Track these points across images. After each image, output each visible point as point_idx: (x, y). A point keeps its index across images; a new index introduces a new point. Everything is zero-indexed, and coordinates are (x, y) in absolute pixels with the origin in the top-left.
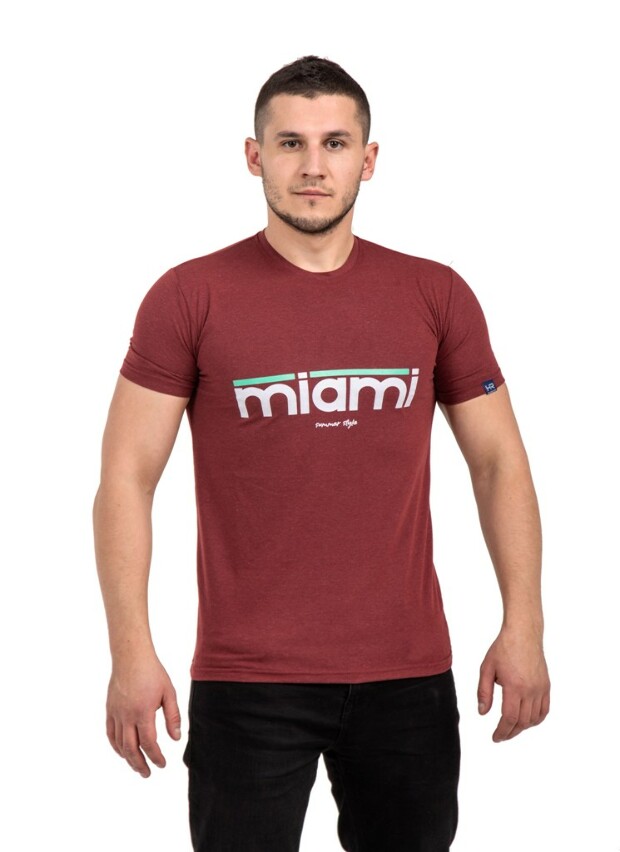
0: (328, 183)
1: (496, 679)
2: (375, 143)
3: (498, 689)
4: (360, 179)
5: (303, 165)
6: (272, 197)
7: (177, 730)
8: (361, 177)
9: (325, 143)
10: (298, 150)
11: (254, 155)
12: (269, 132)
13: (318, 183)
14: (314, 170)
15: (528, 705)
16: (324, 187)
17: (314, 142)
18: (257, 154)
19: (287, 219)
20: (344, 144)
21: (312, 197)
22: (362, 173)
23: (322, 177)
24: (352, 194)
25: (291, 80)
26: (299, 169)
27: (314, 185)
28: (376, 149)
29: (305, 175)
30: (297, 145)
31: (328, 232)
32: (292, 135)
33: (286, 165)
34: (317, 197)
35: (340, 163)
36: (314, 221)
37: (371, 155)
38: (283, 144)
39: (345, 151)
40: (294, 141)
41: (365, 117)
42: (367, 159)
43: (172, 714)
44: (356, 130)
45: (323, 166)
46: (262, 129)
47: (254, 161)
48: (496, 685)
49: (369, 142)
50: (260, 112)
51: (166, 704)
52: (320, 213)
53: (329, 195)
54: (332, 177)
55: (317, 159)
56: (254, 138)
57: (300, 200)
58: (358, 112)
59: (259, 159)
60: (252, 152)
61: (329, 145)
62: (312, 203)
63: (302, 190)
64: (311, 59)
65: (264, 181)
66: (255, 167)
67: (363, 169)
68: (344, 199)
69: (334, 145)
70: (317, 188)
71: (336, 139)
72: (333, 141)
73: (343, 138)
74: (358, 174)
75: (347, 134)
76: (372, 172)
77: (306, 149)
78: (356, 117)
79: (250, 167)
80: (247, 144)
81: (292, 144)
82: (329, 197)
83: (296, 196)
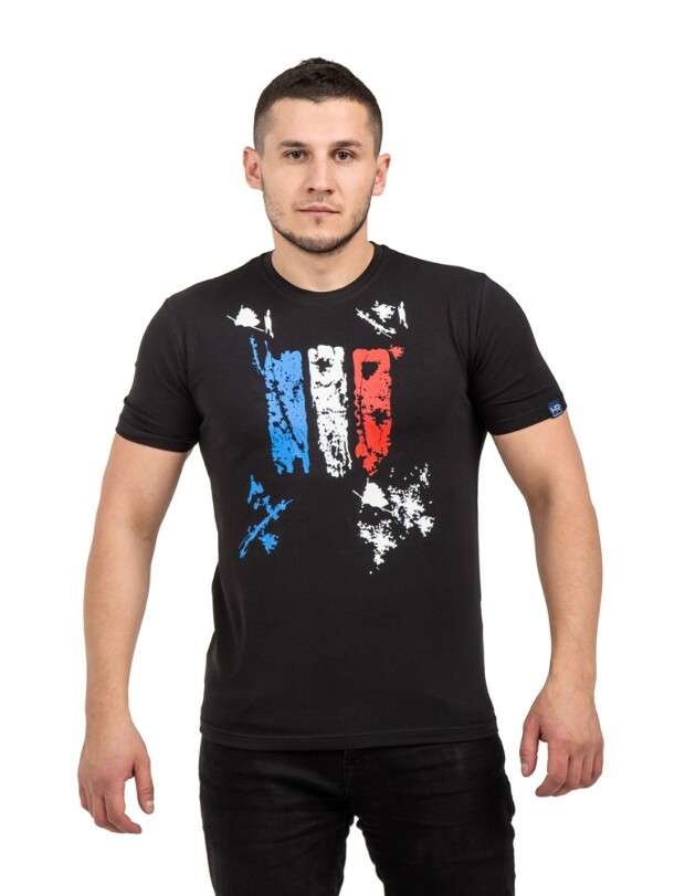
0: (336, 197)
1: (540, 737)
2: (387, 155)
3: (543, 746)
4: (371, 193)
5: (309, 178)
6: (274, 214)
7: (149, 803)
8: (372, 191)
9: (332, 154)
10: (302, 162)
11: (253, 166)
12: (270, 141)
13: (325, 199)
14: (322, 184)
15: (577, 763)
16: (331, 203)
17: (321, 154)
18: (256, 165)
19: (290, 238)
20: (354, 156)
21: (318, 214)
22: (373, 186)
23: (330, 192)
24: (362, 211)
25: (296, 83)
26: (304, 182)
27: (322, 201)
28: (388, 161)
29: (311, 190)
30: (302, 156)
31: (336, 251)
32: (297, 144)
33: (290, 178)
34: (324, 214)
35: (350, 176)
36: (320, 241)
37: (383, 167)
38: (286, 155)
39: (355, 162)
40: (298, 152)
41: (378, 127)
42: (378, 172)
43: (145, 785)
44: (367, 140)
45: (331, 179)
46: (263, 138)
47: (253, 173)
48: (541, 743)
49: (381, 153)
50: (261, 119)
51: (138, 773)
52: (328, 232)
53: (337, 212)
54: (341, 192)
55: (324, 171)
56: (253, 147)
57: (306, 217)
58: (370, 119)
59: (258, 172)
60: (251, 162)
61: (337, 156)
62: (318, 221)
63: (306, 206)
64: (319, 61)
65: (265, 196)
66: (253, 178)
67: (374, 183)
68: (354, 217)
69: (343, 156)
70: (324, 204)
71: (346, 150)
72: (341, 152)
73: (353, 148)
74: (369, 187)
75: (358, 145)
76: (383, 186)
77: (311, 161)
78: (367, 125)
79: (248, 180)
80: (245, 153)
81: (296, 155)
82: (336, 215)
83: (300, 213)
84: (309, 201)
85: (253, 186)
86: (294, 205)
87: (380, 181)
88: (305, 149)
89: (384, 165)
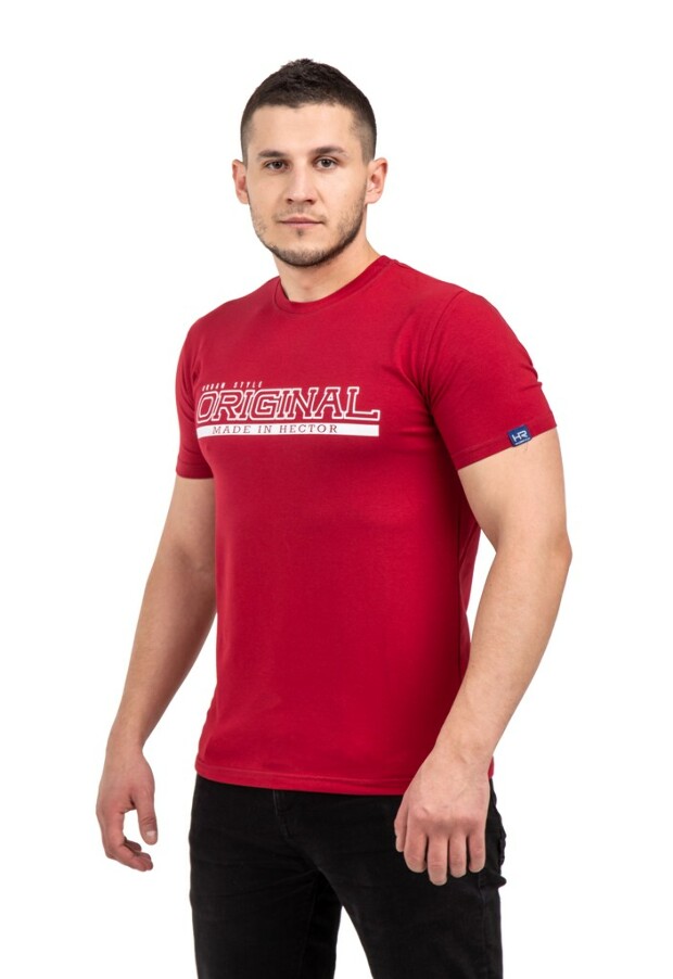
84: (288, 212)
85: (242, 201)
86: (274, 217)
87: (377, 187)
88: (284, 158)
89: (381, 169)
